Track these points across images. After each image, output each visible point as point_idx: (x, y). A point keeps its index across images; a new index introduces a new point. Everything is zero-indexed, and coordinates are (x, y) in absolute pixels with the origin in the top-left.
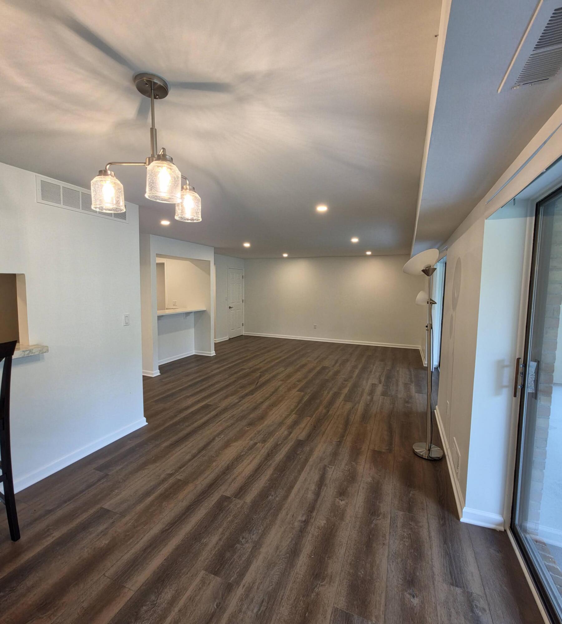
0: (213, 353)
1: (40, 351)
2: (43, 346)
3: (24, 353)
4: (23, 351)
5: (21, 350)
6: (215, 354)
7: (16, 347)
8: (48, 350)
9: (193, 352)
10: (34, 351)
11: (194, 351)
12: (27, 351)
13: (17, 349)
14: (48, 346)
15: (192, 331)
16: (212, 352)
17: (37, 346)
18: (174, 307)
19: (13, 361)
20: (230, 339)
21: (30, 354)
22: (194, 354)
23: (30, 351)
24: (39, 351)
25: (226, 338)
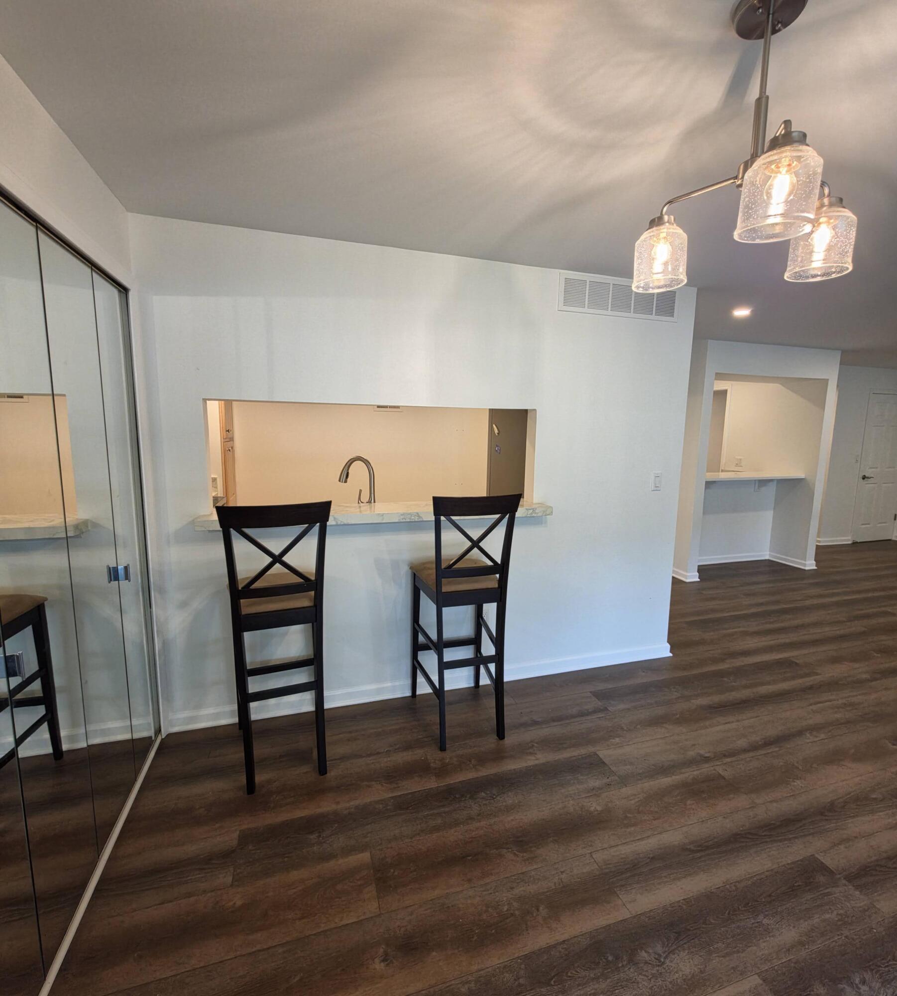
0: (810, 564)
1: (544, 512)
2: (547, 506)
3: (527, 512)
4: (527, 509)
5: (525, 508)
6: (815, 568)
7: (521, 503)
8: (552, 512)
9: (765, 554)
10: (537, 511)
11: (768, 553)
12: (530, 509)
13: (521, 505)
14: (552, 508)
15: (768, 516)
16: (807, 562)
17: (541, 504)
18: (736, 469)
19: (516, 519)
20: (855, 543)
21: (534, 515)
22: (767, 558)
23: (534, 510)
24: (542, 512)
25: (847, 540)
